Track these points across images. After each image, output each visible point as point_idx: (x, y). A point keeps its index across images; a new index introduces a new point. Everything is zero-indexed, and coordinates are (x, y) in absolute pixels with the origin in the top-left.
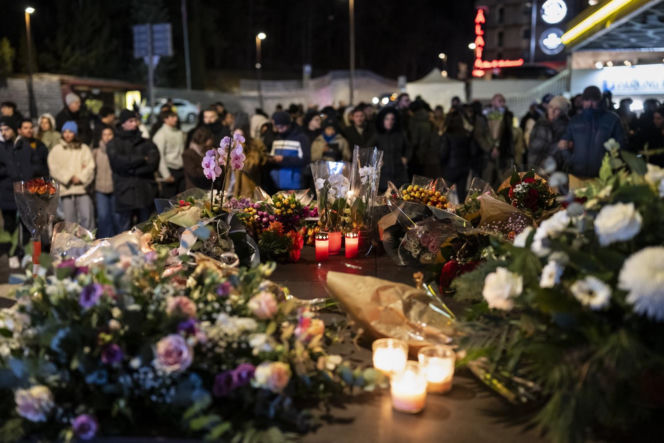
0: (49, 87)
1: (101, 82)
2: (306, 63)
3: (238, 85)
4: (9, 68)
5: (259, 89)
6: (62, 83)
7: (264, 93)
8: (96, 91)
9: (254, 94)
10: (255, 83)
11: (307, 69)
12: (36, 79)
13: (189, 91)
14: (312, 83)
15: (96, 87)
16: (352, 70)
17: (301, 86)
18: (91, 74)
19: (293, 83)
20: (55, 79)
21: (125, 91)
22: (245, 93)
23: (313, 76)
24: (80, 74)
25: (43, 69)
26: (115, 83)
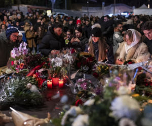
0: (24, 9)
1: (40, 7)
2: (103, 2)
3: (81, 8)
4: (13, 3)
5: (88, 10)
6: (28, 7)
7: (89, 11)
8: (38, 10)
9: (86, 11)
10: (86, 8)
11: (103, 3)
12: (20, 6)
13: (66, 10)
14: (104, 8)
15: (38, 9)
16: (115, 4)
17: (101, 9)
18: (37, 5)
19: (99, 8)
20: (26, 6)
21: (47, 10)
22: (83, 11)
23: (105, 6)
24: (33, 5)
25: (23, 3)
26: (44, 7)
